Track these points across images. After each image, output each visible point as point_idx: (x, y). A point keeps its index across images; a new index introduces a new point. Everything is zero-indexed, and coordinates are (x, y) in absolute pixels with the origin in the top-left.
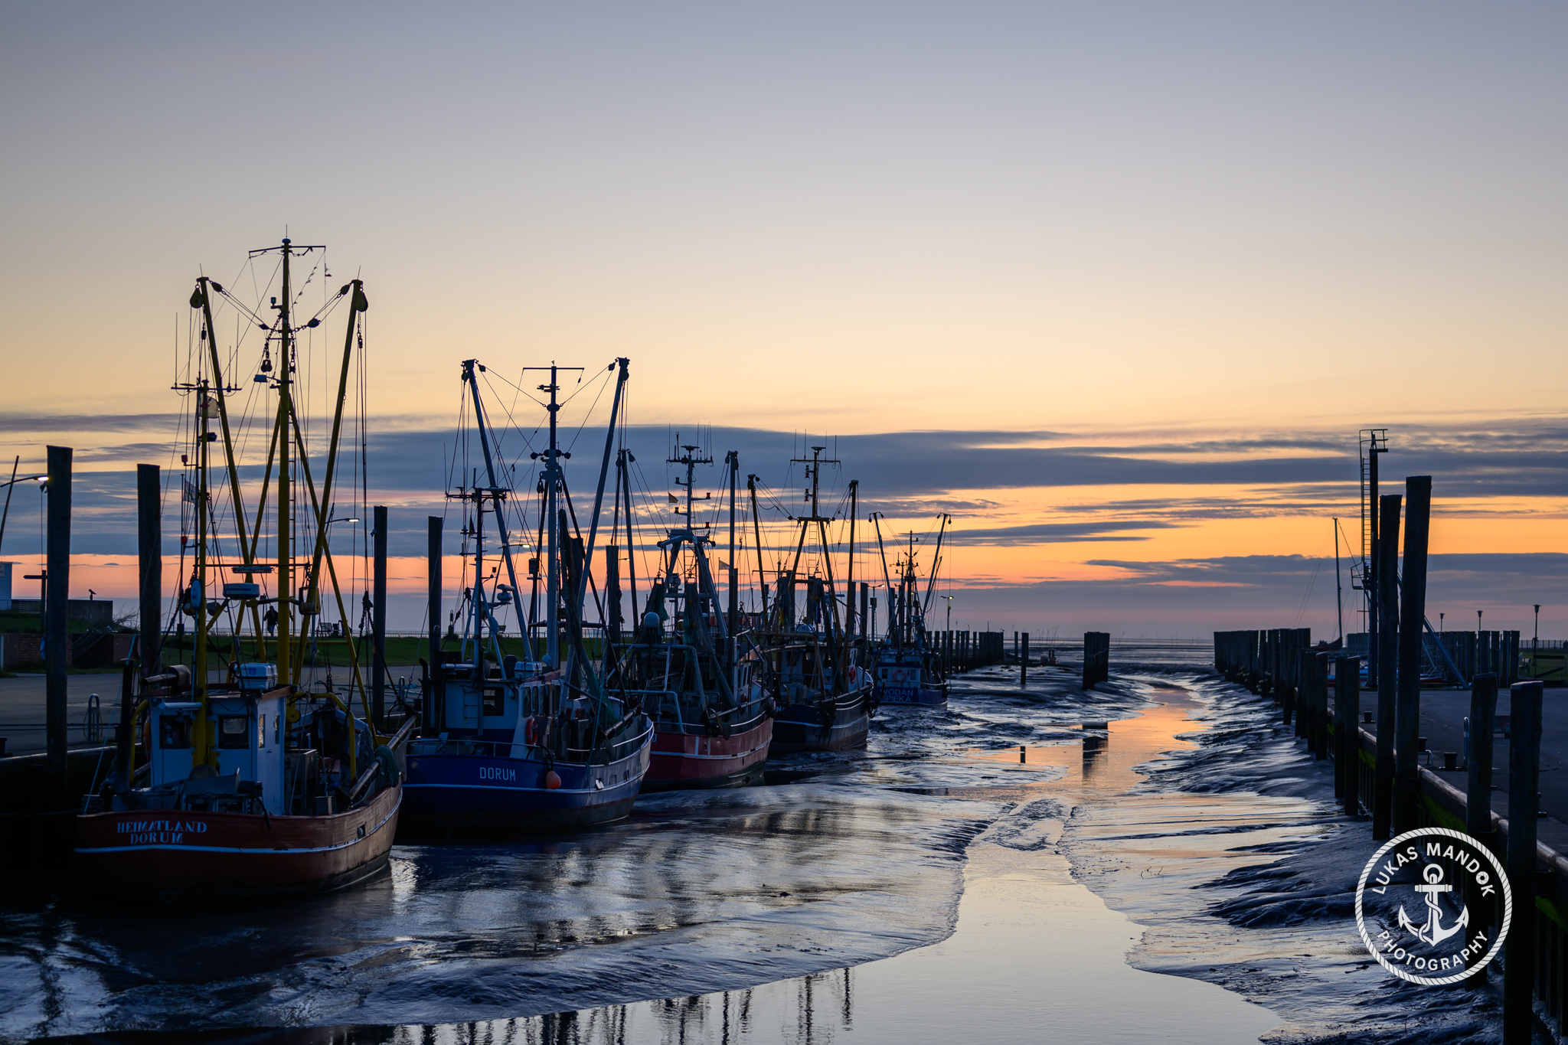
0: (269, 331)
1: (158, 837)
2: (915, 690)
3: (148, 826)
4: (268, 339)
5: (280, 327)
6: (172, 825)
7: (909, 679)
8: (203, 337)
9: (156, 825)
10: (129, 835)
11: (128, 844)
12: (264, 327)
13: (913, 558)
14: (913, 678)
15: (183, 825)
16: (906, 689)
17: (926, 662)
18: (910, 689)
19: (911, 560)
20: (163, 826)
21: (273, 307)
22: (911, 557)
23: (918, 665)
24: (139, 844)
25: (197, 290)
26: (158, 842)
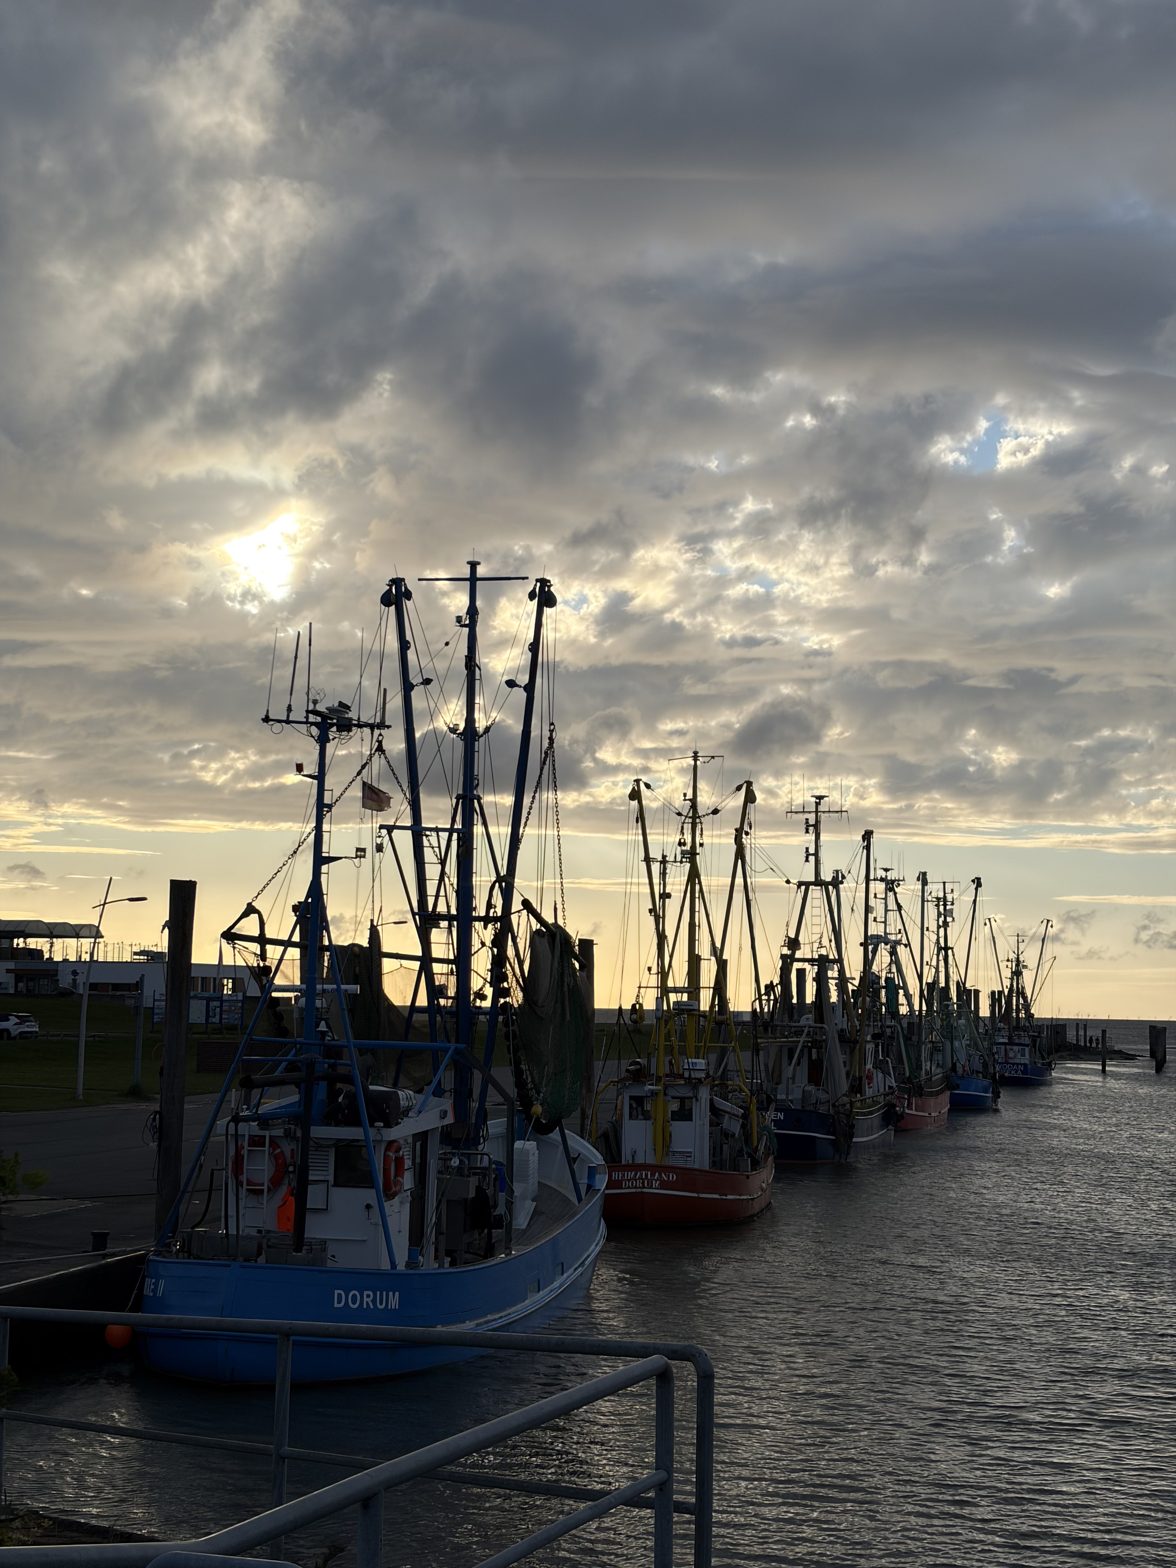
0: (683, 818)
1: (643, 1183)
2: (1025, 1065)
3: (636, 1174)
4: (684, 823)
5: (691, 814)
6: (653, 1175)
7: (1019, 1055)
8: (637, 822)
9: (642, 1174)
10: (621, 1181)
11: (621, 1188)
12: (679, 814)
13: (1020, 956)
14: (1023, 1055)
15: (660, 1175)
16: (1018, 1064)
17: (1034, 1042)
18: (1021, 1064)
19: (1018, 958)
20: (646, 1175)
21: (685, 800)
22: (1018, 955)
23: (1027, 1045)
24: (629, 1187)
25: (634, 788)
26: (644, 1187)
